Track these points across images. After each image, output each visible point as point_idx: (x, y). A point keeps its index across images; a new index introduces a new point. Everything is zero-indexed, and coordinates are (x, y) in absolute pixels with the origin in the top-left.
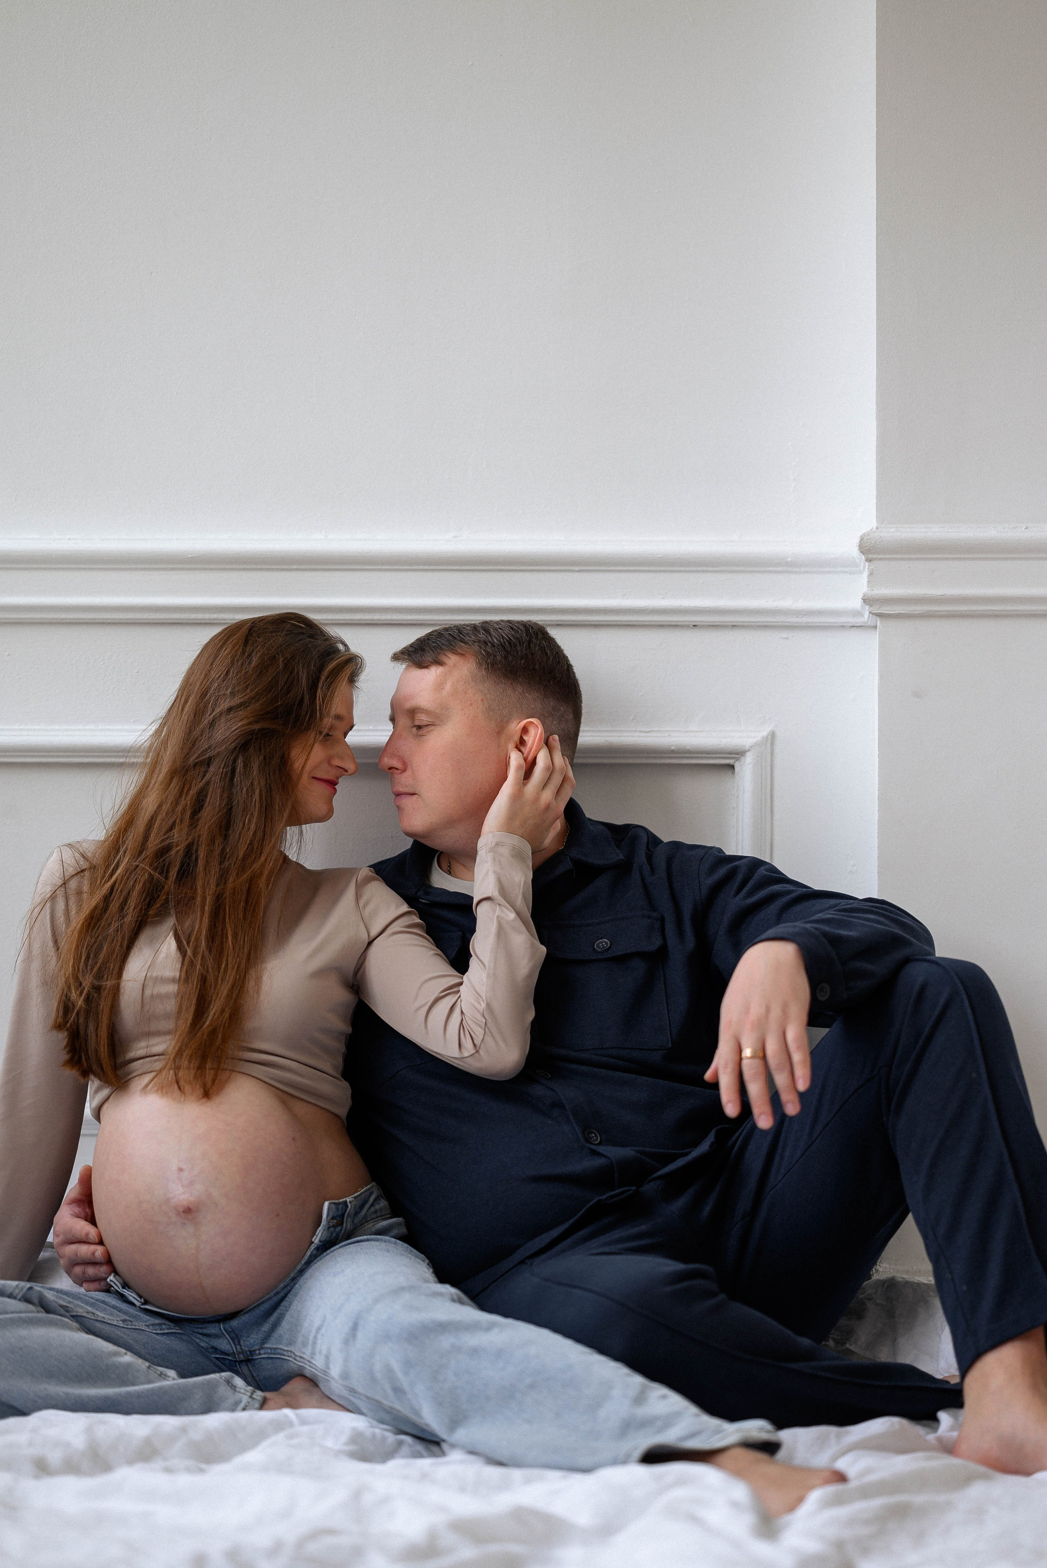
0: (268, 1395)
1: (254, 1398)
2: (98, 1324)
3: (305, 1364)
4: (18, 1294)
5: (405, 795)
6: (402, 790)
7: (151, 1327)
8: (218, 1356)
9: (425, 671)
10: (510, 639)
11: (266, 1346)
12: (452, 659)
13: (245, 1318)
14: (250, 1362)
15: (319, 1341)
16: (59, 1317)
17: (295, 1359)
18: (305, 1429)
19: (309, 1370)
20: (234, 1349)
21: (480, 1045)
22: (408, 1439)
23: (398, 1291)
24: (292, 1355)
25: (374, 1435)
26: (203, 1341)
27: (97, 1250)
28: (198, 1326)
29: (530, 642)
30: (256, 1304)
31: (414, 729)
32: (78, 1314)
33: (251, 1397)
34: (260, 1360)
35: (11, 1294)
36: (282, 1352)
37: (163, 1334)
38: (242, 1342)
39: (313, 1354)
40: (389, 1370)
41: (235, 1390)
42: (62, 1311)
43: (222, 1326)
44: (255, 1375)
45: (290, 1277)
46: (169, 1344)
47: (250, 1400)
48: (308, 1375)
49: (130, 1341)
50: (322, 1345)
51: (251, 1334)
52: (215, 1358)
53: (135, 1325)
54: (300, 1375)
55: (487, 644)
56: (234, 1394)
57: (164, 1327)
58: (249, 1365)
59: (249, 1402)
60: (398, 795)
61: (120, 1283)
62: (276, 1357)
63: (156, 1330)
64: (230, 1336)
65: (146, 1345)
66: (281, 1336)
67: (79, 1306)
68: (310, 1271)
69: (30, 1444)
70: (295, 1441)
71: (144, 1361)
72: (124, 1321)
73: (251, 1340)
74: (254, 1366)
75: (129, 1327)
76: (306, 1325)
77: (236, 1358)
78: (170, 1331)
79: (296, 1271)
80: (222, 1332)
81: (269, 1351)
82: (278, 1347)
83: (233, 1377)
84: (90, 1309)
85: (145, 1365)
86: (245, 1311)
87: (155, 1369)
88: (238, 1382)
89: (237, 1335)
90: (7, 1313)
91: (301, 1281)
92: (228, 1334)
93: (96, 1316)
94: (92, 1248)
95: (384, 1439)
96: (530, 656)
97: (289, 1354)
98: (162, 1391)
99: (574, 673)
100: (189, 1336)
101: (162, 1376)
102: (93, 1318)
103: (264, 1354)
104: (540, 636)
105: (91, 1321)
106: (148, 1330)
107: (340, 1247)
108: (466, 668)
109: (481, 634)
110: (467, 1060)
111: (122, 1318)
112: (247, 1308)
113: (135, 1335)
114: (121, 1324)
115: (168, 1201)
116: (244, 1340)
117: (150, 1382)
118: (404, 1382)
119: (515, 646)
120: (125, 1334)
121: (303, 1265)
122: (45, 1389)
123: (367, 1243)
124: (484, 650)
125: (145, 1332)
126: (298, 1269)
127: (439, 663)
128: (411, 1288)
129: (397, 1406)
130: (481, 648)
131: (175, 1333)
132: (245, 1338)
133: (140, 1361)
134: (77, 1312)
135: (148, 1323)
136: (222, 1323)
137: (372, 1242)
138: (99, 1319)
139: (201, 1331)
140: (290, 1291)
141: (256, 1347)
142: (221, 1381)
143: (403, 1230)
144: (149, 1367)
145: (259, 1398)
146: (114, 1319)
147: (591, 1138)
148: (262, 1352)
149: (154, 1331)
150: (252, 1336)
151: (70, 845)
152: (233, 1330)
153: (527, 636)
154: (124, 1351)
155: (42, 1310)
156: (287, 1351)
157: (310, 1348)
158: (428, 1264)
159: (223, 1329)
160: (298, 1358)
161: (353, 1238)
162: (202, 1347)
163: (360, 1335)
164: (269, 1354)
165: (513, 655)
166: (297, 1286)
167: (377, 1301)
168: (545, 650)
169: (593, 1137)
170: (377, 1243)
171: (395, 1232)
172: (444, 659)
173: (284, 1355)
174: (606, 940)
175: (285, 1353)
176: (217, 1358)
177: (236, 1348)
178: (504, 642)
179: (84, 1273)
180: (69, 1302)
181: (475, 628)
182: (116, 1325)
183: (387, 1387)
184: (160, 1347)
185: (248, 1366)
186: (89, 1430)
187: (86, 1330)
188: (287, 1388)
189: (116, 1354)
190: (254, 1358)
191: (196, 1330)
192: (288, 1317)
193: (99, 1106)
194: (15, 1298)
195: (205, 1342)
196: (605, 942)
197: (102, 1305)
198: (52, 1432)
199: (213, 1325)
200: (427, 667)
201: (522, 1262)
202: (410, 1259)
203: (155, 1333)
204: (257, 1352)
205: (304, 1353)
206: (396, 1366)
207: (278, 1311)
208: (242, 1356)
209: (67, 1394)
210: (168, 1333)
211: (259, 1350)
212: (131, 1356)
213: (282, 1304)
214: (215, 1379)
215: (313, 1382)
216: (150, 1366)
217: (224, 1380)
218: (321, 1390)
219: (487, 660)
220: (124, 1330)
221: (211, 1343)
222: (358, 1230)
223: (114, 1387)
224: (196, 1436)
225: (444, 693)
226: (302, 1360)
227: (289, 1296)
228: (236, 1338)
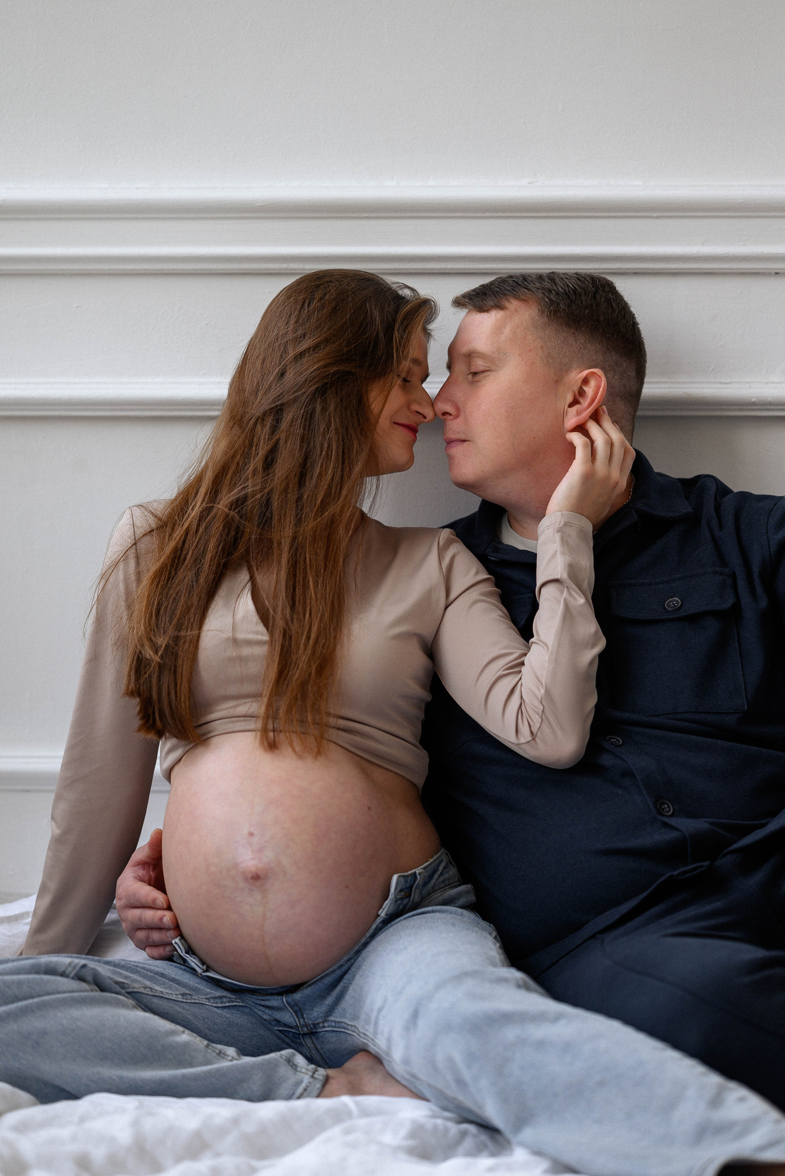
0: (331, 1072)
1: (315, 1078)
2: (155, 1000)
3: (369, 1041)
4: (70, 973)
5: (456, 442)
6: (453, 436)
7: (212, 1001)
8: (281, 1028)
9: (485, 315)
10: (575, 288)
11: (331, 1018)
12: (513, 304)
13: (307, 992)
14: (313, 1035)
15: (381, 1022)
16: (113, 995)
17: (359, 1035)
18: (363, 1122)
19: (372, 1048)
20: (298, 1022)
21: (537, 733)
22: (472, 1129)
23: (461, 977)
24: (357, 1031)
25: (435, 1127)
26: (265, 1013)
27: (165, 916)
28: (260, 998)
29: (595, 293)
30: (319, 977)
31: (470, 377)
32: (135, 990)
33: (312, 1077)
34: (324, 1033)
35: (64, 972)
36: (346, 1026)
37: (225, 1007)
38: (305, 1015)
39: (376, 1033)
40: (450, 1060)
41: (296, 1069)
42: (118, 988)
43: (284, 1000)
44: (319, 1048)
45: (354, 950)
46: (229, 1017)
47: (311, 1080)
48: (372, 1052)
49: (189, 1017)
50: (384, 1027)
51: (314, 1007)
52: (278, 1030)
53: (195, 999)
54: (364, 1050)
55: (551, 292)
56: (295, 1074)
57: (225, 1000)
58: (313, 1037)
59: (310, 1083)
60: (450, 442)
61: (184, 948)
62: (341, 1030)
63: (217, 1003)
64: (293, 1010)
65: (206, 1020)
66: (344, 1010)
67: (136, 981)
68: (374, 943)
69: (74, 1139)
70: (351, 1138)
71: (203, 1040)
72: (183, 995)
73: (316, 1013)
74: (317, 1038)
75: (189, 1001)
76: (368, 1002)
77: (299, 1031)
78: (231, 1004)
79: (360, 944)
80: (285, 1005)
81: (333, 1024)
82: (342, 1020)
83: (294, 1055)
84: (148, 983)
85: (203, 1044)
86: (308, 984)
87: (213, 1047)
88: (300, 1060)
89: (300, 1008)
90: (59, 993)
91: (364, 953)
92: (291, 1007)
93: (153, 990)
94: (160, 913)
95: (446, 1130)
96: (594, 307)
97: (353, 1029)
98: (221, 1073)
99: (639, 331)
100: (250, 1008)
101: (221, 1054)
102: (150, 993)
103: (328, 1027)
104: (607, 289)
105: (148, 997)
106: (208, 1003)
107: (405, 919)
108: (527, 313)
109: (545, 282)
110: (522, 746)
111: (181, 992)
112: (309, 981)
113: (195, 1009)
114: (180, 998)
115: (236, 866)
116: (307, 1014)
117: (208, 1062)
118: (467, 1075)
119: (580, 295)
120: (184, 1009)
121: (368, 938)
122: (98, 1073)
123: (432, 914)
124: (548, 298)
125: (205, 1005)
126: (362, 942)
127: (500, 307)
128: (473, 974)
129: (461, 1098)
130: (544, 295)
131: (237, 1006)
132: (308, 1012)
133: (199, 1039)
134: (133, 988)
135: (209, 996)
136: (284, 996)
137: (438, 914)
138: (157, 994)
139: (263, 1003)
140: (352, 965)
141: (320, 1020)
142: (282, 1060)
143: (472, 898)
144: (207, 1046)
145: (321, 1078)
146: (173, 992)
147: (663, 809)
148: (326, 1025)
149: (214, 1005)
150: (315, 1009)
151: (140, 506)
152: (296, 1004)
153: (593, 286)
154: (181, 1029)
155: (96, 988)
156: (351, 1025)
157: (372, 1025)
158: (495, 938)
159: (285, 1003)
160: (362, 1035)
161: (420, 908)
162: (265, 1020)
163: (421, 1023)
164: (333, 1027)
165: (577, 304)
166: (360, 959)
167: (439, 987)
168: (611, 303)
169: (665, 808)
170: (443, 915)
171: (462, 901)
172: (507, 304)
173: (348, 1029)
174: (677, 599)
175: (349, 1027)
176: (280, 1031)
177: (299, 1021)
178: (569, 291)
179: (148, 938)
180: (126, 977)
181: (540, 277)
182: (174, 1000)
183: (449, 1077)
184: (221, 1021)
185: (311, 1039)
186: (136, 1123)
187: (143, 1007)
188: (350, 1064)
189: (173, 1033)
190: (318, 1031)
191: (258, 1002)
192: (350, 992)
193: (171, 768)
194: (67, 976)
195: (268, 1014)
196: (675, 601)
197: (162, 979)
198: (97, 1125)
199: (276, 997)
200: (487, 311)
201: (593, 937)
202: (476, 932)
203: (215, 1007)
204: (321, 1025)
205: (367, 1030)
206: (458, 1058)
207: (342, 984)
208: (305, 1029)
209: (121, 1078)
210: (229, 1006)
211: (323, 1022)
212: (189, 1034)
213: (345, 977)
214: (275, 1059)
215: (378, 1060)
216: (208, 1044)
217: (285, 1060)
218: (385, 1068)
219: (550, 307)
220: (183, 1004)
221: (273, 1016)
222: (425, 900)
223: (171, 1068)
224: (249, 1128)
225: (503, 338)
226: (366, 1037)
227: (353, 969)
228: (298, 1010)
